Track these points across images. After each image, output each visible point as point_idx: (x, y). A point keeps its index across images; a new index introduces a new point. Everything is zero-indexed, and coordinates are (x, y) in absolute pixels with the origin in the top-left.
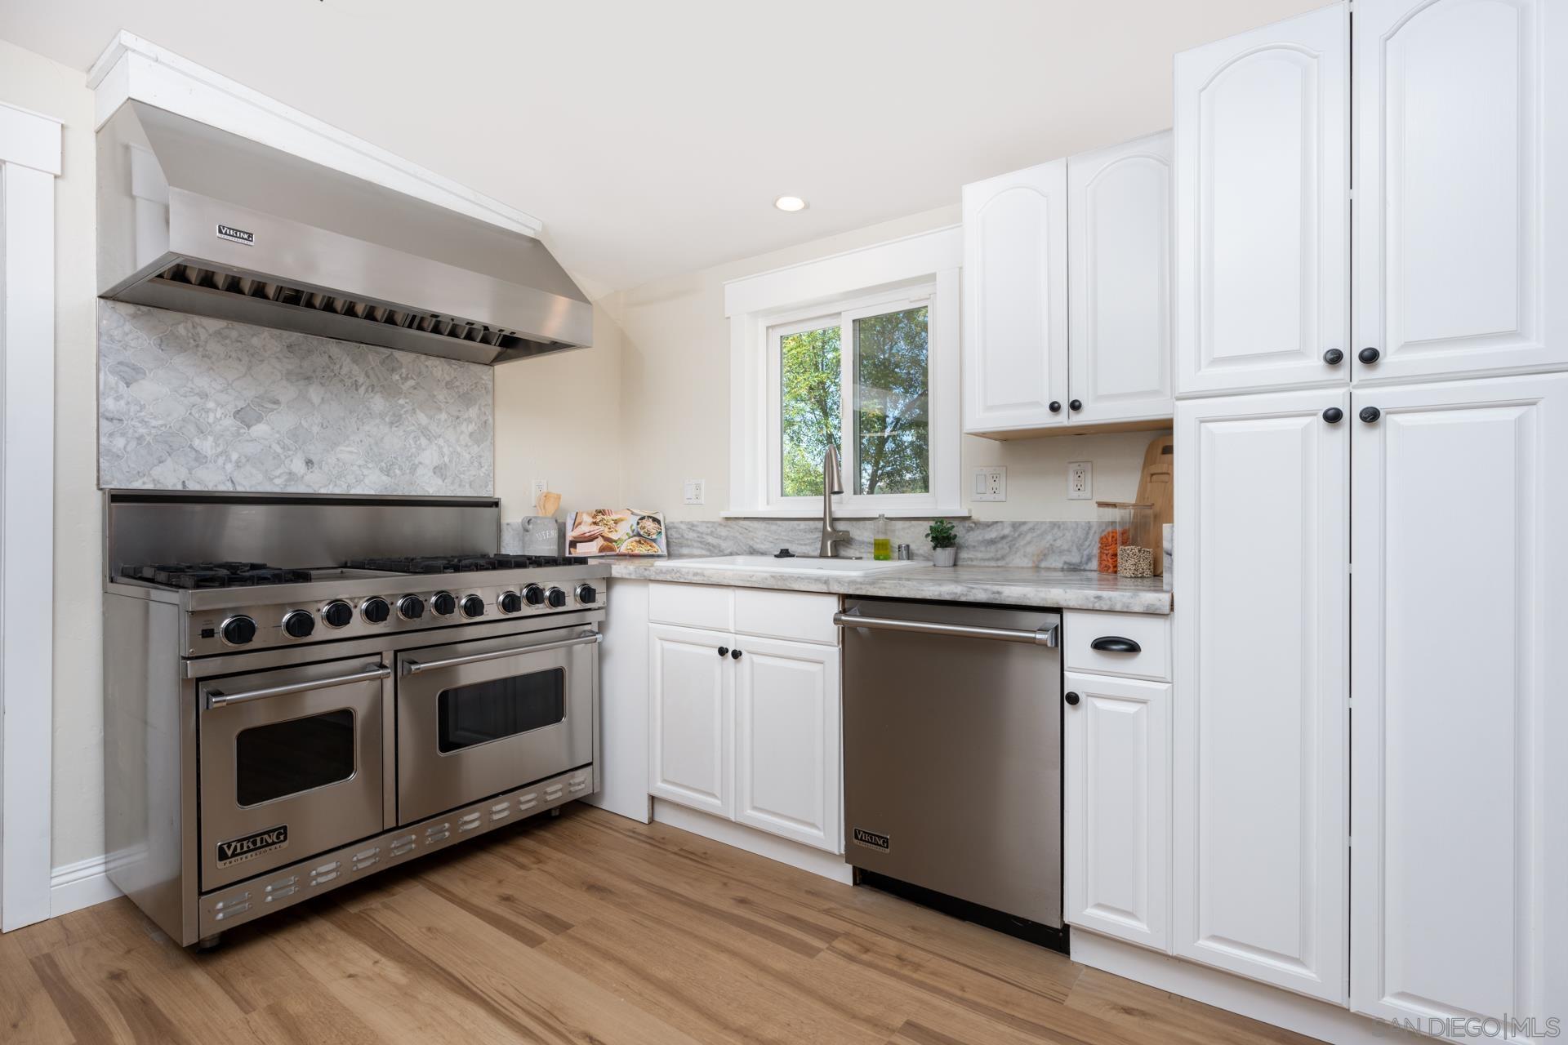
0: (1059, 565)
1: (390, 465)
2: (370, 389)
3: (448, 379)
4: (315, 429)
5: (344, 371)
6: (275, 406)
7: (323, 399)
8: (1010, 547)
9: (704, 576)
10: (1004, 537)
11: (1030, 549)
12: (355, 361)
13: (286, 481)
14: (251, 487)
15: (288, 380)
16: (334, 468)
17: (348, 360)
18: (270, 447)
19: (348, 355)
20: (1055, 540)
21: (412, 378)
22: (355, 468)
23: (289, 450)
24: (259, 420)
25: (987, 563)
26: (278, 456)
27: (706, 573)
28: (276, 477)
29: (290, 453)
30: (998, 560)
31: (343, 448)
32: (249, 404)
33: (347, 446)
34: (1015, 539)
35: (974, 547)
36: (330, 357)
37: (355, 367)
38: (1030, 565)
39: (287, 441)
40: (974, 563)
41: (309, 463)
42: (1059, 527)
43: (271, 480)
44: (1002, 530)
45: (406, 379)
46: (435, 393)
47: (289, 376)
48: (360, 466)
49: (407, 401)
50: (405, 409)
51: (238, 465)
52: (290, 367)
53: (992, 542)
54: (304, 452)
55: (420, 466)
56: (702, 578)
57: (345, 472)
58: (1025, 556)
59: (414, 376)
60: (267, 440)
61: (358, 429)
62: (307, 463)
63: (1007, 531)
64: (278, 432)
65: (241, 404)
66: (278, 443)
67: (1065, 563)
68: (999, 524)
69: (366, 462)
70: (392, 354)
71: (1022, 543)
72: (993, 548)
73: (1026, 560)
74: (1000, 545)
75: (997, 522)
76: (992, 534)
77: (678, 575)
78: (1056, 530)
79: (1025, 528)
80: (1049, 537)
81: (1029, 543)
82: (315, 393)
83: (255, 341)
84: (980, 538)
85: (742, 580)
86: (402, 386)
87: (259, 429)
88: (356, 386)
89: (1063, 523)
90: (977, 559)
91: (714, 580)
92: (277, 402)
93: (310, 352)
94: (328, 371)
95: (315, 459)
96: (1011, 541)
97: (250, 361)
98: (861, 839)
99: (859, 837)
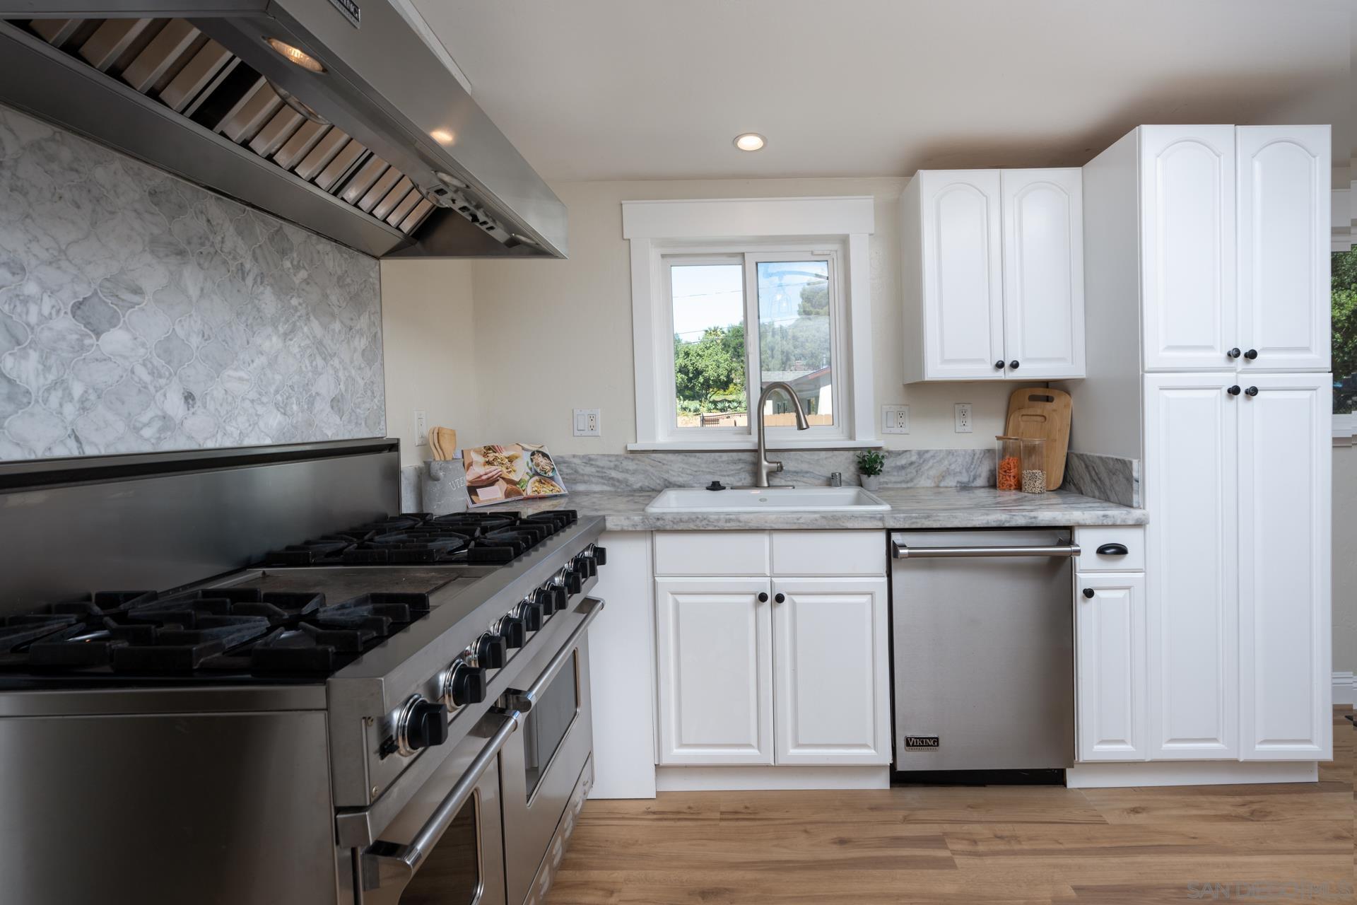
0: (954, 484)
1: (287, 399)
2: (259, 280)
3: (339, 273)
4: (195, 341)
5: (228, 245)
6: (136, 298)
7: (202, 290)
8: (917, 472)
9: (740, 521)
10: (912, 463)
11: (932, 473)
12: (240, 233)
13: (162, 430)
14: (107, 446)
15: (152, 252)
16: (221, 405)
17: (232, 229)
18: (133, 372)
19: (231, 221)
20: (950, 465)
21: (304, 267)
22: (247, 404)
23: (160, 376)
24: (113, 322)
25: (899, 486)
26: (145, 387)
27: (743, 518)
28: (146, 425)
29: (162, 381)
30: (907, 482)
31: (231, 373)
32: (95, 293)
33: (236, 370)
34: (920, 465)
35: (888, 472)
36: (208, 221)
37: (240, 242)
38: (933, 485)
39: (158, 362)
40: (889, 486)
41: (189, 397)
42: (953, 455)
43: (137, 430)
44: (910, 457)
45: (297, 268)
46: (328, 292)
47: (154, 244)
48: (252, 401)
49: (301, 300)
50: (298, 314)
51: (84, 407)
52: (156, 231)
53: (903, 467)
54: (180, 379)
55: (318, 398)
56: (738, 524)
57: (236, 412)
58: (928, 478)
59: (305, 265)
60: (126, 358)
61: (248, 343)
62: (186, 398)
63: (914, 458)
64: (143, 345)
65: (84, 291)
66: (144, 365)
67: (958, 482)
68: (908, 453)
69: (260, 394)
70: (281, 228)
71: (926, 468)
72: (903, 473)
73: (929, 481)
74: (908, 470)
75: (906, 451)
76: (902, 461)
77: (704, 523)
78: (950, 457)
79: (927, 456)
80: (946, 463)
81: (931, 467)
82: (192, 279)
83: (100, 173)
84: (893, 465)
85: (787, 523)
86: (295, 279)
87: (115, 339)
88: (243, 273)
89: (956, 451)
90: (891, 482)
91: (753, 525)
92: (138, 291)
93: (181, 208)
94: (208, 244)
95: (197, 394)
96: (918, 466)
97: (94, 211)
98: (913, 745)
99: (911, 744)
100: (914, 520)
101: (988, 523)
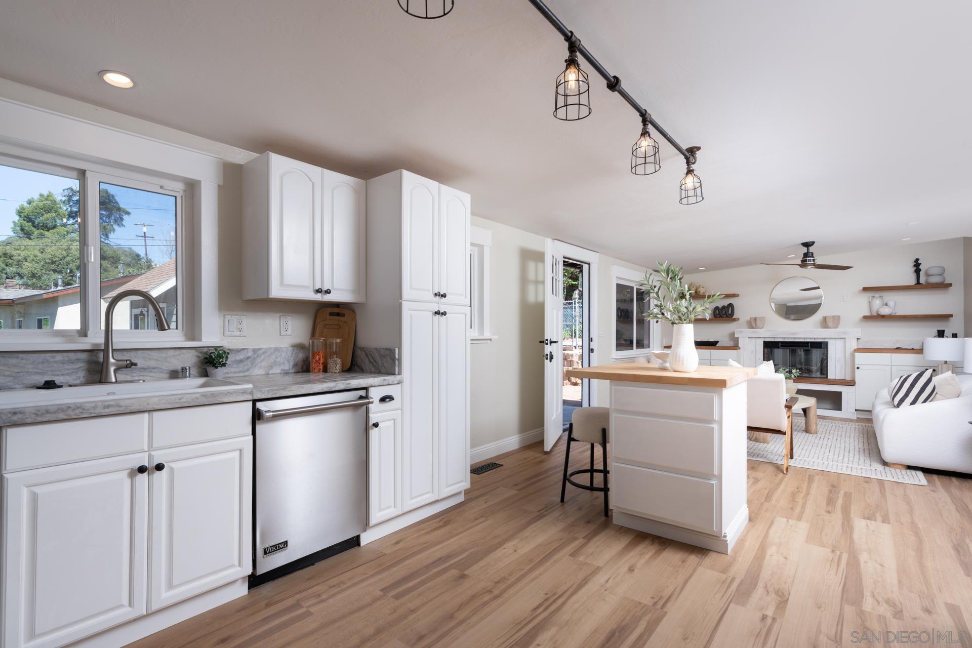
0: (279, 371)
8: (252, 364)
10: (248, 358)
11: (264, 364)
20: (277, 358)
25: (238, 375)
30: (244, 372)
34: (255, 358)
35: (229, 365)
38: (264, 373)
40: (230, 375)
42: (279, 351)
44: (247, 353)
53: (241, 361)
58: (261, 368)
63: (250, 354)
67: (282, 370)
68: (245, 350)
71: (259, 361)
72: (242, 365)
73: (261, 370)
74: (246, 363)
75: (244, 349)
76: (241, 356)
78: (277, 353)
79: (260, 352)
80: (274, 356)
81: (263, 360)
84: (233, 359)
89: (281, 348)
90: (231, 373)
96: (253, 360)
98: (269, 553)
99: (268, 552)
100: (275, 392)
101: (323, 389)
